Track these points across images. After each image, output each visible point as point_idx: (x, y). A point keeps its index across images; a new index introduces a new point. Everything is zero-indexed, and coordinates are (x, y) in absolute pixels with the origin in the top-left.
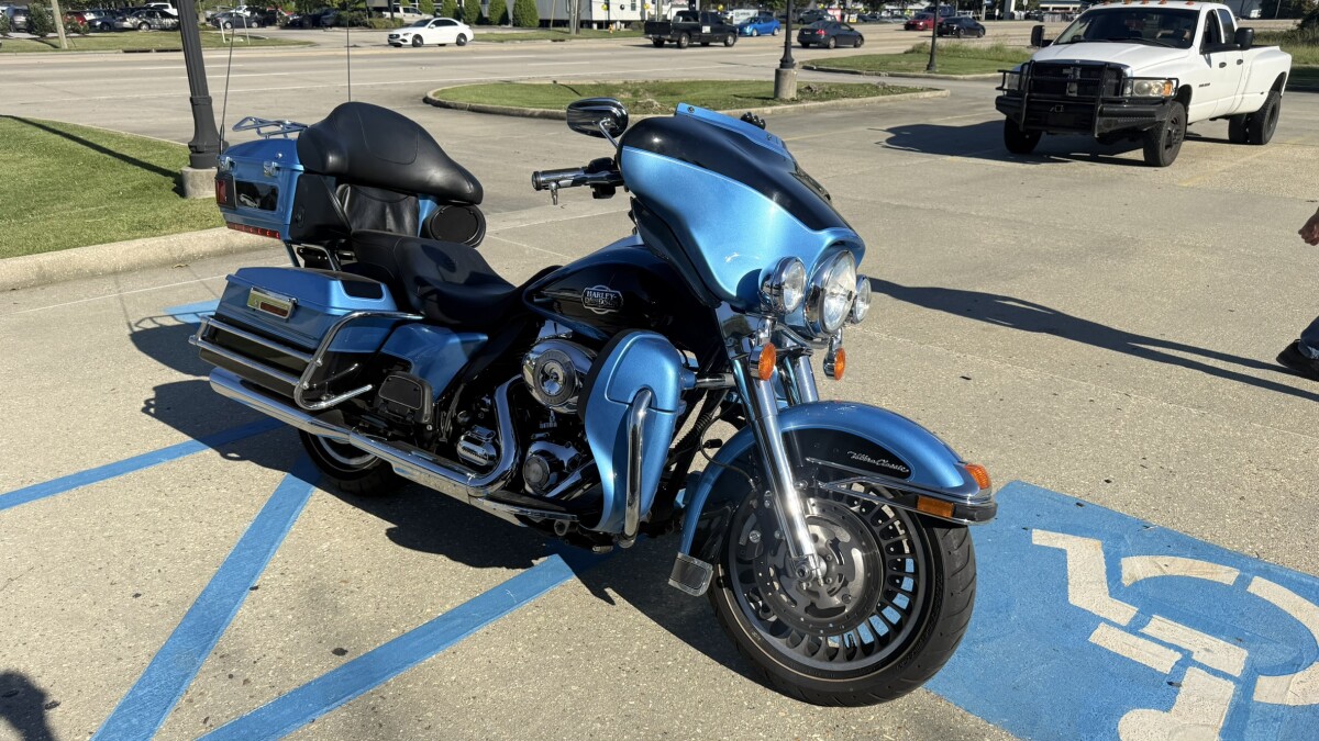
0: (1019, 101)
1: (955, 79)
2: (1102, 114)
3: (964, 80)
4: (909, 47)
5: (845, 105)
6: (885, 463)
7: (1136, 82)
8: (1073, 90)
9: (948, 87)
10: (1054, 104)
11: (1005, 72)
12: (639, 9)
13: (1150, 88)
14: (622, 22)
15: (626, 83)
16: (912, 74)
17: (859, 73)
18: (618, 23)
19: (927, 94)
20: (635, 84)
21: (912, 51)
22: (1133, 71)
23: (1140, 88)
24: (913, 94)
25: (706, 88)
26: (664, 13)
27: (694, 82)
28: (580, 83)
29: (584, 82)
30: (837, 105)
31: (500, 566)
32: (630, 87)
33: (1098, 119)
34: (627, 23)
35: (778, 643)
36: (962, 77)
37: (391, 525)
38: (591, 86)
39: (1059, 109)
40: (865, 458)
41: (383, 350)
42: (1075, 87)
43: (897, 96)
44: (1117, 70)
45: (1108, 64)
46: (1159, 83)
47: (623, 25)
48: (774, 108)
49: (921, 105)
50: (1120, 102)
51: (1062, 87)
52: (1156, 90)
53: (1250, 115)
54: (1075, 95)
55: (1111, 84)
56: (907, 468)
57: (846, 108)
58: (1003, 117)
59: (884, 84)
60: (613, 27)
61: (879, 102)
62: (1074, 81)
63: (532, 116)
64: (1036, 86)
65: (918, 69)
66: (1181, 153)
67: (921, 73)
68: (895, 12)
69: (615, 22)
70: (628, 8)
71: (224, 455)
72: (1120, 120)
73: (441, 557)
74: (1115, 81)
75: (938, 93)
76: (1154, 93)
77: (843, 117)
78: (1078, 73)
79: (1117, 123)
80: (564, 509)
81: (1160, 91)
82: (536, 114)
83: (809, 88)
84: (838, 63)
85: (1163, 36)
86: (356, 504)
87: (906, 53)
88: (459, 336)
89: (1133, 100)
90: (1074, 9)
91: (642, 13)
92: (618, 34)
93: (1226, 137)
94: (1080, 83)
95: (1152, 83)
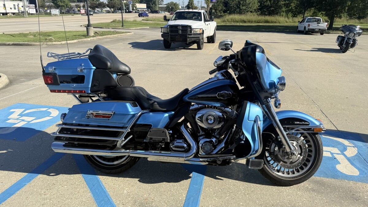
0: (169, 35)
1: (130, 29)
2: (188, 38)
3: (133, 29)
4: (112, 21)
5: (109, 37)
6: (303, 123)
7: (194, 29)
8: (180, 32)
9: (133, 32)
10: (177, 36)
11: (162, 28)
12: (17, 9)
13: (197, 31)
14: (12, 13)
15: (30, 32)
16: (118, 28)
17: (103, 28)
18: (10, 14)
19: (129, 34)
20: (34, 33)
21: (113, 22)
22: (193, 27)
23: (195, 31)
24: (125, 34)
25: (60, 33)
26: (27, 10)
27: (54, 32)
28: (13, 33)
29: (15, 33)
30: (107, 37)
31: (183, 180)
32: (32, 34)
33: (188, 39)
34: (14, 14)
35: (280, 174)
36: (132, 29)
37: (139, 179)
38: (18, 34)
39: (178, 37)
40: (298, 123)
41: (138, 123)
42: (180, 31)
43: (122, 34)
44: (190, 27)
45: (188, 25)
46: (199, 29)
47: (12, 14)
48: (91, 38)
49: (129, 37)
50: (191, 35)
51: (177, 31)
52: (198, 31)
53: (211, 36)
54: (181, 33)
55: (189, 30)
56: (308, 122)
57: (109, 38)
58: (163, 39)
59: (116, 31)
60: (8, 14)
61: (117, 36)
62: (180, 30)
63: (9, 45)
64: (171, 31)
65: (119, 27)
66: (204, 46)
67: (121, 28)
68: (99, 11)
69: (9, 13)
70: (13, 9)
71: (49, 175)
72: (192, 39)
73: (164, 183)
74: (190, 30)
75: (131, 33)
76: (198, 32)
77: (111, 41)
78: (181, 28)
79: (192, 40)
80: (232, 155)
81: (199, 32)
82: (11, 44)
83: (96, 33)
84: (95, 25)
85: (195, 18)
86: (119, 176)
87: (111, 22)
88: (167, 113)
89: (194, 34)
90: (146, 10)
91: (19, 10)
92: (10, 17)
93: (207, 42)
94: (182, 30)
95: (197, 29)
